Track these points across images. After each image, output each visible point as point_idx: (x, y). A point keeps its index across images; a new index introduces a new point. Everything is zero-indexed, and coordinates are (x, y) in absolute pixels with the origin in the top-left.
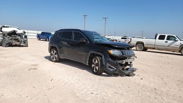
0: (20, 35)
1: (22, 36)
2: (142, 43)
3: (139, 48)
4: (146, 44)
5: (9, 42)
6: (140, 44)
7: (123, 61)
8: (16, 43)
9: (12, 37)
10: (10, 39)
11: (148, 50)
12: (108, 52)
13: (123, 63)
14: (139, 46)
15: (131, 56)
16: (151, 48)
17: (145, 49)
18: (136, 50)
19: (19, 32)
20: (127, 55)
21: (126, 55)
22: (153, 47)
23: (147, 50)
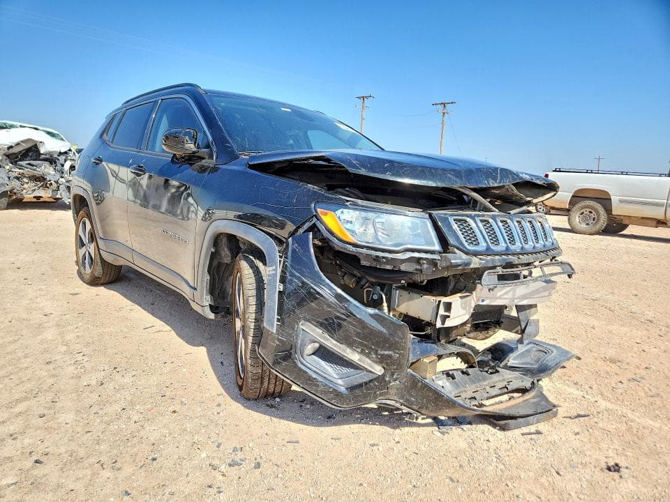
0: (51, 160)
1: (63, 165)
2: (603, 199)
3: (585, 219)
4: (621, 201)
5: (8, 188)
6: (592, 203)
7: (448, 307)
8: (37, 194)
9: (21, 167)
10: (12, 175)
11: (631, 230)
12: (313, 228)
13: (444, 318)
14: (586, 211)
15: (525, 259)
16: (644, 221)
17: (615, 227)
18: (572, 231)
19: (50, 145)
20: (489, 252)
21: (476, 254)
22: (658, 213)
23: (624, 232)
